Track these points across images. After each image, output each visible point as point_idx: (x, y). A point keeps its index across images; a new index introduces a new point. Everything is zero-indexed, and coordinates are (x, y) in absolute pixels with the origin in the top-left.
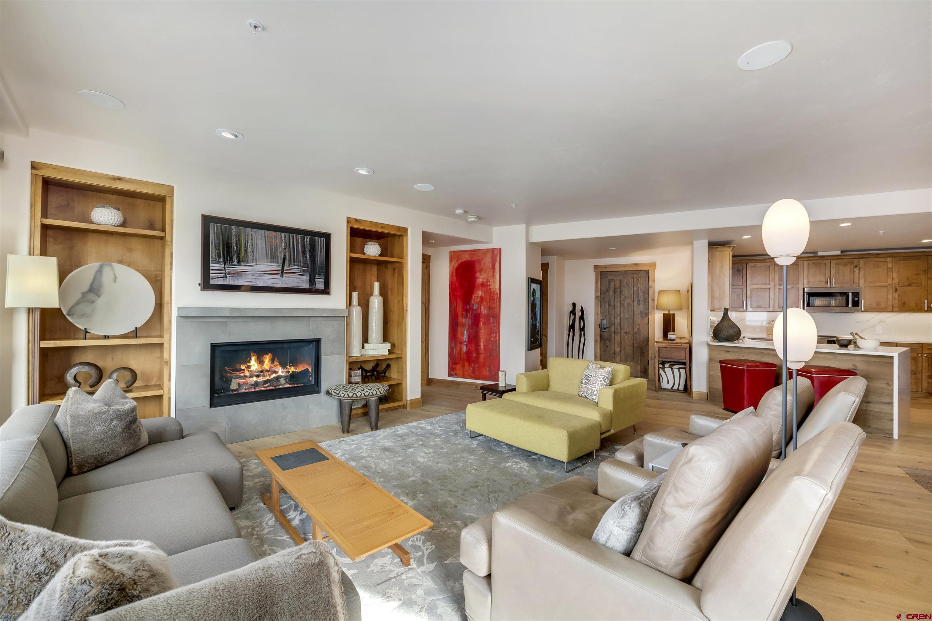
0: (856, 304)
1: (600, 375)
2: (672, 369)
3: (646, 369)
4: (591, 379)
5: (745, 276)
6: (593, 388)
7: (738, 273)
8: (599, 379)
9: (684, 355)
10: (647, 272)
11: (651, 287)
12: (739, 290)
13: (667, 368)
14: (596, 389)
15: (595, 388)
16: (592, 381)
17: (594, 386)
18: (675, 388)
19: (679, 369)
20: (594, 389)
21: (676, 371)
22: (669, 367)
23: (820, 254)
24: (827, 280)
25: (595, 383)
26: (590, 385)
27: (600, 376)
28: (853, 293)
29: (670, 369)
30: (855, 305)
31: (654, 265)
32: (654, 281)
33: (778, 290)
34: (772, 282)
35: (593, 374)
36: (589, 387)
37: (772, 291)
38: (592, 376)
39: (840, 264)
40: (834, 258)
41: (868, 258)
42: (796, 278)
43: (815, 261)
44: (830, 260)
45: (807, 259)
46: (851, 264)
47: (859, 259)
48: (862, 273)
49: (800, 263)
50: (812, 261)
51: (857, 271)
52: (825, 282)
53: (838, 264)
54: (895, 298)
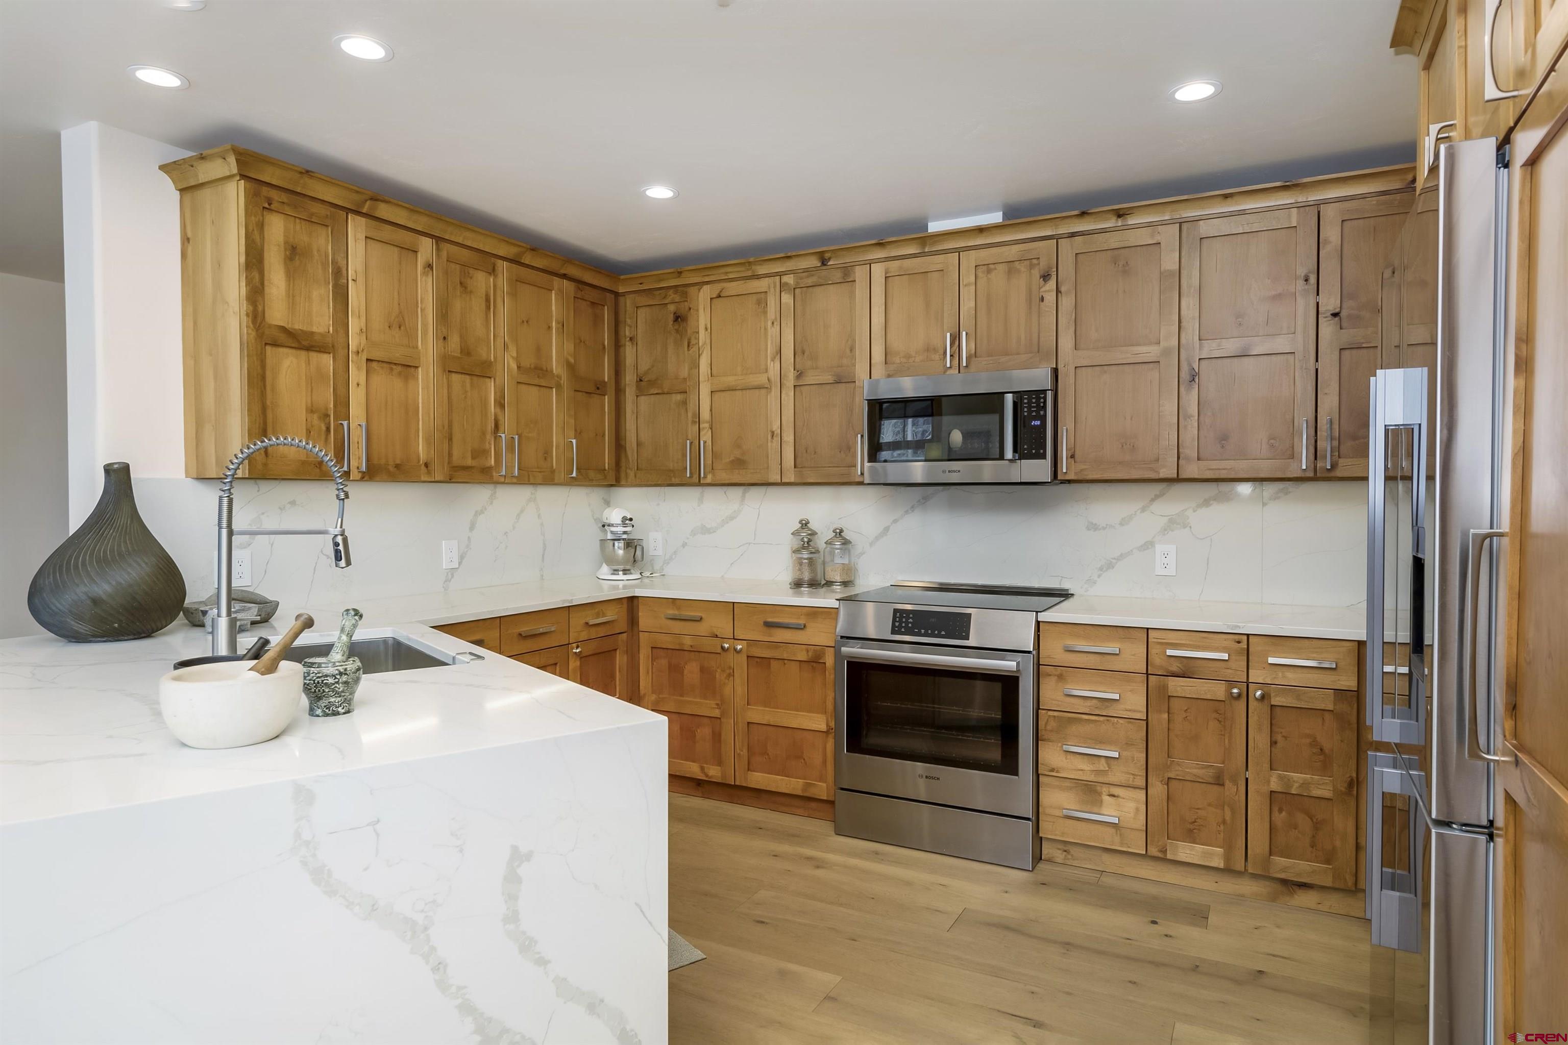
0: (1036, 445)
5: (694, 341)
7: (676, 327)
23: (935, 226)
24: (945, 344)
30: (1029, 450)
33: (793, 394)
39: (995, 269)
40: (971, 243)
41: (1091, 232)
42: (848, 340)
43: (907, 263)
44: (958, 251)
45: (880, 254)
46: (1032, 267)
47: (1057, 238)
48: (1067, 303)
49: (860, 273)
50: (896, 264)
51: (1050, 298)
52: (941, 352)
53: (987, 268)
54: (1187, 417)
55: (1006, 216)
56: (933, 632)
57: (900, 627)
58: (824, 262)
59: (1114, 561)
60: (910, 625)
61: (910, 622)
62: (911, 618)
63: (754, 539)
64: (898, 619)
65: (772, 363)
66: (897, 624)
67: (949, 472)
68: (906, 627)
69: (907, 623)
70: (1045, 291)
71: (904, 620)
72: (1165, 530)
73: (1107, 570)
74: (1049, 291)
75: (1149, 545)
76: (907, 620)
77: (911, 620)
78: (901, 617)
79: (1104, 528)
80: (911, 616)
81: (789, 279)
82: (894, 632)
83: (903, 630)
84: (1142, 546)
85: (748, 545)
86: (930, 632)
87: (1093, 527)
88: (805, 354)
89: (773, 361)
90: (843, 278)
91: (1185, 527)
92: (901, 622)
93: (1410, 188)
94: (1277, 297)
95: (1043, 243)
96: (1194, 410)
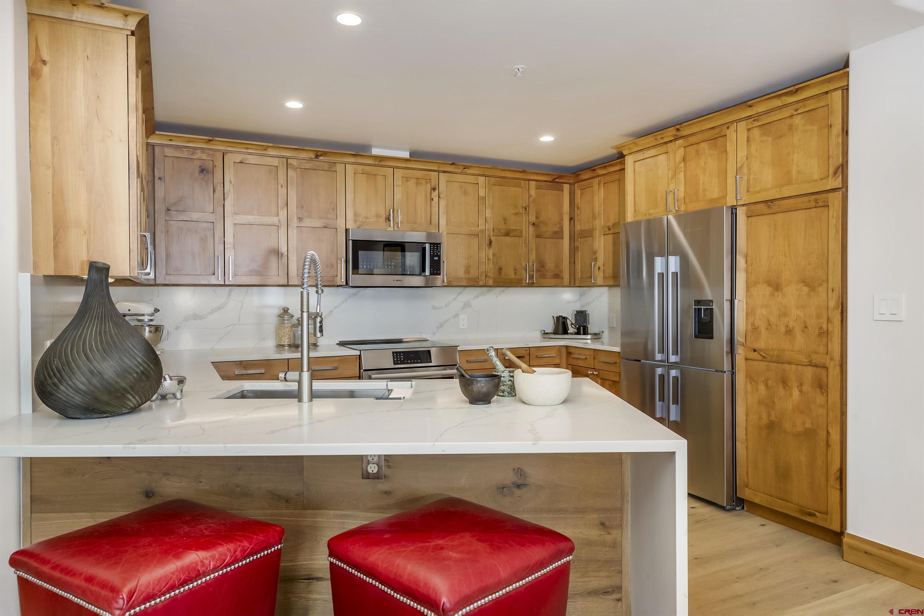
0: (436, 269)
5: (219, 188)
7: (202, 176)
12: (205, 225)
23: (375, 151)
24: (387, 214)
28: (431, 244)
30: (434, 271)
33: (295, 231)
34: (282, 209)
37: (283, 230)
39: (410, 180)
40: (399, 165)
41: (452, 172)
42: (331, 204)
43: (366, 168)
44: (394, 168)
45: (352, 160)
46: (427, 183)
47: (439, 172)
48: (443, 203)
49: (339, 168)
50: (361, 167)
51: (436, 199)
52: (384, 218)
53: (406, 179)
54: (489, 259)
55: (411, 155)
56: (414, 361)
57: (397, 360)
58: (317, 156)
59: (443, 323)
60: (402, 359)
61: (402, 358)
62: (402, 355)
63: (239, 321)
64: (395, 357)
65: (282, 211)
66: (395, 359)
67: (396, 280)
68: (400, 360)
69: (400, 358)
70: (434, 196)
71: (399, 357)
72: (463, 308)
73: (440, 328)
74: (435, 196)
75: (456, 316)
76: (400, 357)
77: (402, 357)
78: (397, 356)
79: (439, 308)
80: (402, 354)
81: (294, 162)
82: (395, 364)
83: (399, 362)
84: (454, 316)
85: (234, 325)
86: (412, 361)
87: (435, 308)
88: (304, 208)
89: (283, 210)
90: (329, 168)
91: (470, 307)
92: (397, 358)
93: (553, 181)
94: (517, 214)
95: (432, 173)
96: (491, 257)
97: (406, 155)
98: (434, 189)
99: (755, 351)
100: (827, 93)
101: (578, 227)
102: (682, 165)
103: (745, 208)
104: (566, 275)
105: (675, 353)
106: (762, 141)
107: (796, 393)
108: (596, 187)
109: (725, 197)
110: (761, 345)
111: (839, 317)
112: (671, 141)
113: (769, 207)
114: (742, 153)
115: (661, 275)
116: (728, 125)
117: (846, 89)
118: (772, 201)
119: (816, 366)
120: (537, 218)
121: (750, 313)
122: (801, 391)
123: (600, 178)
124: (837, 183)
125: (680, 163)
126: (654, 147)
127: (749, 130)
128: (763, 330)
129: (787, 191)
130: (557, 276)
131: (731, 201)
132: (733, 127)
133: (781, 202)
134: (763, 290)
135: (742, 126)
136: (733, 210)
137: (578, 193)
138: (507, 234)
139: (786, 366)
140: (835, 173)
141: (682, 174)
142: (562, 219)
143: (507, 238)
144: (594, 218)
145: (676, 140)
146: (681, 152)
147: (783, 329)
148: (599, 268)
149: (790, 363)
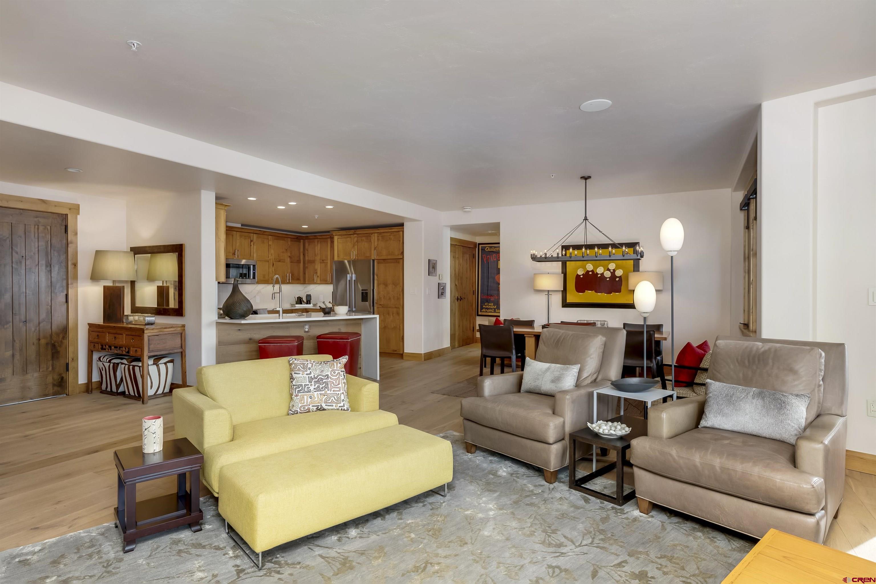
1: (340, 371)
2: (158, 366)
3: (62, 378)
4: (330, 380)
6: (337, 393)
8: (341, 378)
9: (180, 343)
10: (65, 217)
11: (71, 243)
13: (151, 365)
14: (341, 392)
15: (339, 391)
16: (333, 383)
17: (339, 389)
18: (160, 391)
19: (165, 363)
20: (340, 393)
21: (162, 367)
22: (154, 364)
24: (234, 252)
25: (339, 384)
26: (332, 390)
27: (341, 373)
28: (253, 265)
29: (155, 366)
30: (254, 277)
31: (76, 209)
32: (76, 234)
35: (329, 373)
36: (332, 392)
38: (330, 375)
40: (238, 230)
41: (258, 234)
44: (236, 231)
46: (249, 238)
47: (253, 234)
48: (255, 247)
51: (253, 245)
52: (232, 253)
53: (241, 236)
54: (273, 272)
55: (242, 226)
93: (297, 238)
94: (283, 252)
95: (251, 234)
96: (273, 271)
97: (239, 226)
98: (252, 241)
99: (380, 305)
100: (399, 231)
101: (307, 258)
102: (356, 243)
103: (377, 260)
104: (302, 279)
105: (355, 307)
106: (382, 241)
107: (392, 316)
108: (316, 243)
109: (371, 256)
110: (382, 303)
111: (402, 294)
112: (352, 234)
113: (384, 261)
114: (376, 243)
115: (349, 281)
116: (372, 233)
117: (403, 232)
118: (385, 259)
119: (397, 308)
120: (291, 254)
121: (378, 293)
122: (393, 316)
123: (318, 239)
124: (402, 257)
125: (356, 242)
126: (346, 235)
127: (378, 236)
128: (382, 298)
129: (389, 257)
130: (298, 279)
131: (373, 258)
132: (373, 234)
133: (388, 260)
134: (382, 287)
135: (376, 235)
136: (374, 260)
137: (307, 245)
138: (279, 261)
139: (389, 309)
140: (401, 254)
141: (356, 246)
142: (300, 255)
143: (280, 263)
144: (315, 255)
145: (354, 234)
146: (356, 239)
147: (388, 298)
148: (318, 276)
149: (390, 308)
